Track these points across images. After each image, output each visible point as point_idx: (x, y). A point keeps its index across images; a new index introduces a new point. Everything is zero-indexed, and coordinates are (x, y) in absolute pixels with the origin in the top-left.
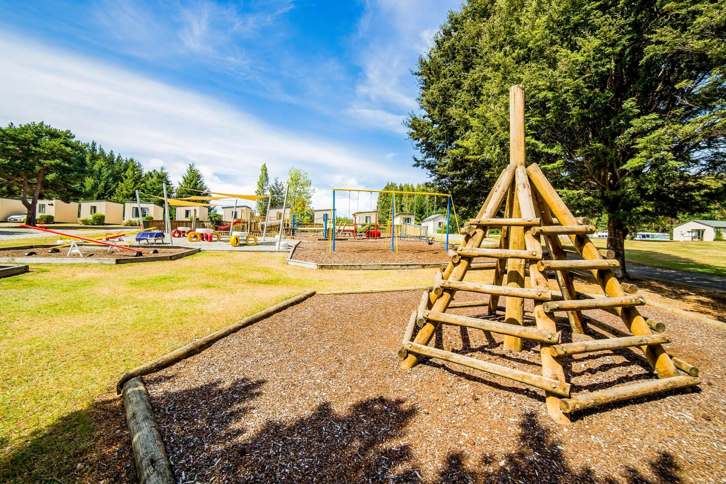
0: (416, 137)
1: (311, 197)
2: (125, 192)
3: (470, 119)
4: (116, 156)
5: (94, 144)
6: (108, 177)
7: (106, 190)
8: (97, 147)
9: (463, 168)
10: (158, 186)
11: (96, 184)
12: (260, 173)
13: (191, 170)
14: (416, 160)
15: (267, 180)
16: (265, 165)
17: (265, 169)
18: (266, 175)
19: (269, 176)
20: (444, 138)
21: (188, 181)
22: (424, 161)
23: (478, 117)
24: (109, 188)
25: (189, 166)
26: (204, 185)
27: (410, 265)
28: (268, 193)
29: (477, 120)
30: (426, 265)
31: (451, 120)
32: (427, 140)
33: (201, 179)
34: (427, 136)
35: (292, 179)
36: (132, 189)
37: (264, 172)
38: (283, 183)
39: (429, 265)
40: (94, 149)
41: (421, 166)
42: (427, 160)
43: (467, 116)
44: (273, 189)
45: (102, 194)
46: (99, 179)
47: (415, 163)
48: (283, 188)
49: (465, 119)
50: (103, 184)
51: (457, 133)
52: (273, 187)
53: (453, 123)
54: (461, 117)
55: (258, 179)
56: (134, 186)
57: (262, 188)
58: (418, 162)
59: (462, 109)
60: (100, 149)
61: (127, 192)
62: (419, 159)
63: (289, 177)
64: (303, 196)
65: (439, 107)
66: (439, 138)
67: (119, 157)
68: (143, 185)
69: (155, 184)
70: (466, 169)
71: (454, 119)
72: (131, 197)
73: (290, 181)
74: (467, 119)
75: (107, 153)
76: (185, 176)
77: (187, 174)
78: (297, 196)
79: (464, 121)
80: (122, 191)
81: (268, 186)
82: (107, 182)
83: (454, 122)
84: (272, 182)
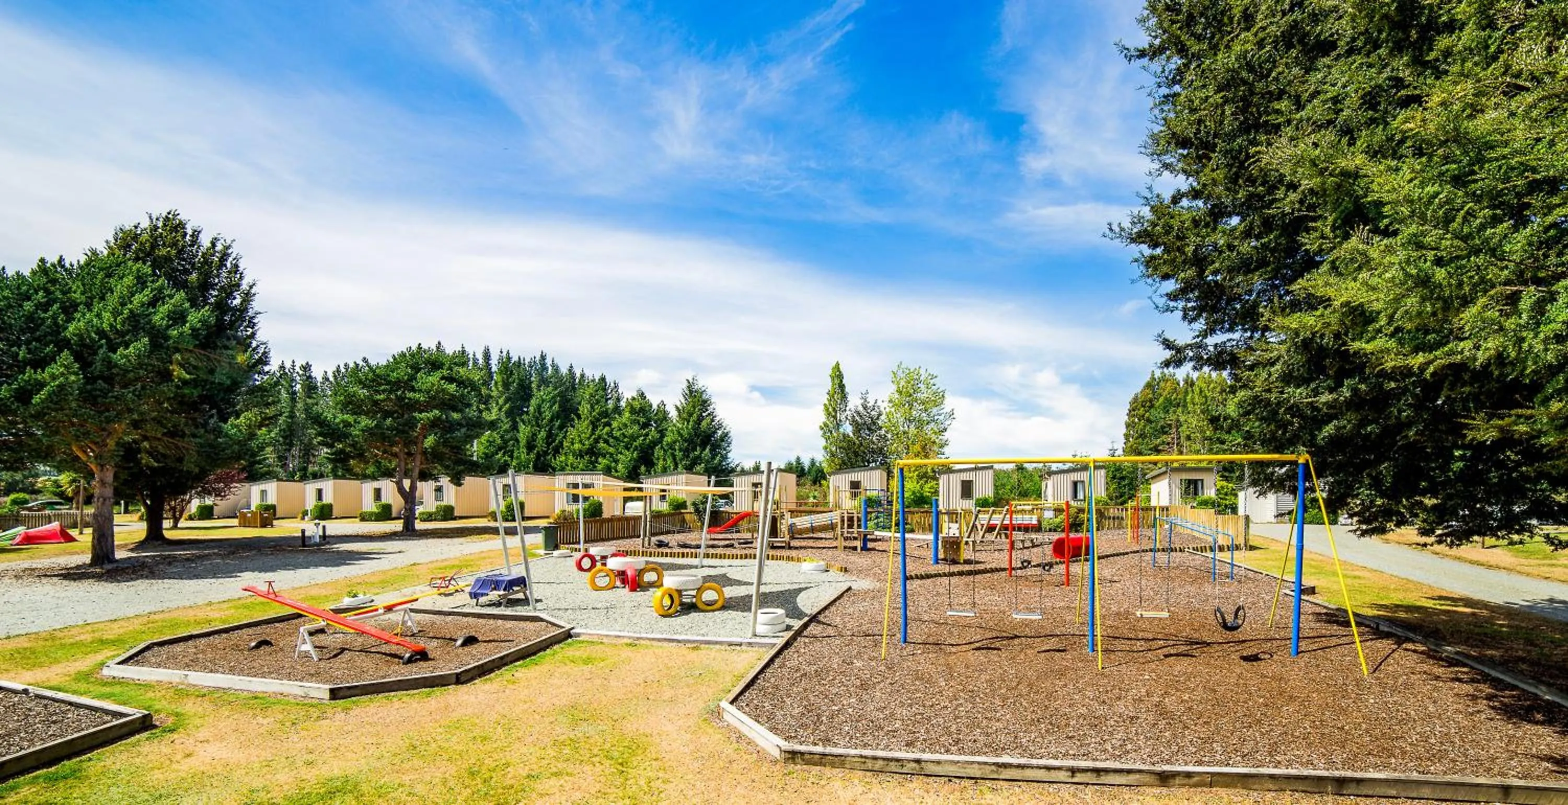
0: (1165, 269)
1: (945, 430)
2: (577, 446)
3: (1371, 169)
4: (578, 375)
5: (543, 357)
6: (551, 420)
7: (549, 444)
8: (548, 362)
9: (1350, 375)
10: (631, 431)
11: (534, 435)
12: (828, 385)
13: (691, 392)
14: (1168, 344)
15: (844, 397)
16: (838, 364)
17: (838, 375)
18: (842, 387)
19: (847, 389)
20: (1262, 263)
21: (685, 415)
22: (1199, 346)
23: (1419, 153)
24: (554, 441)
25: (686, 384)
26: (717, 419)
27: (1107, 771)
28: (848, 429)
29: (1410, 166)
30: (1174, 775)
31: (1280, 194)
32: (1201, 273)
33: (710, 409)
34: (1200, 262)
35: (900, 393)
36: (589, 438)
37: (837, 381)
38: (879, 403)
39: (1189, 775)
40: (544, 367)
41: (1191, 364)
42: (1211, 341)
43: (1355, 160)
44: (858, 418)
45: (544, 451)
46: (538, 426)
47: (1168, 354)
48: (880, 415)
49: (1345, 174)
50: (543, 434)
51: (1309, 242)
52: (858, 413)
53: (1288, 202)
54: (1321, 173)
55: (825, 399)
56: (593, 434)
57: (835, 417)
58: (1179, 350)
59: (1329, 136)
60: (553, 365)
61: (580, 446)
62: (1181, 342)
63: (894, 388)
64: (928, 429)
65: (1226, 153)
66: (1246, 266)
67: (582, 376)
68: (607, 429)
69: (625, 425)
70: (1363, 380)
71: (1293, 187)
72: (586, 454)
73: (897, 396)
74: (1355, 175)
75: (564, 370)
76: (679, 404)
77: (683, 401)
78: (912, 430)
79: (1339, 186)
80: (573, 444)
81: (848, 412)
82: (550, 430)
83: (1293, 196)
84: (854, 402)
